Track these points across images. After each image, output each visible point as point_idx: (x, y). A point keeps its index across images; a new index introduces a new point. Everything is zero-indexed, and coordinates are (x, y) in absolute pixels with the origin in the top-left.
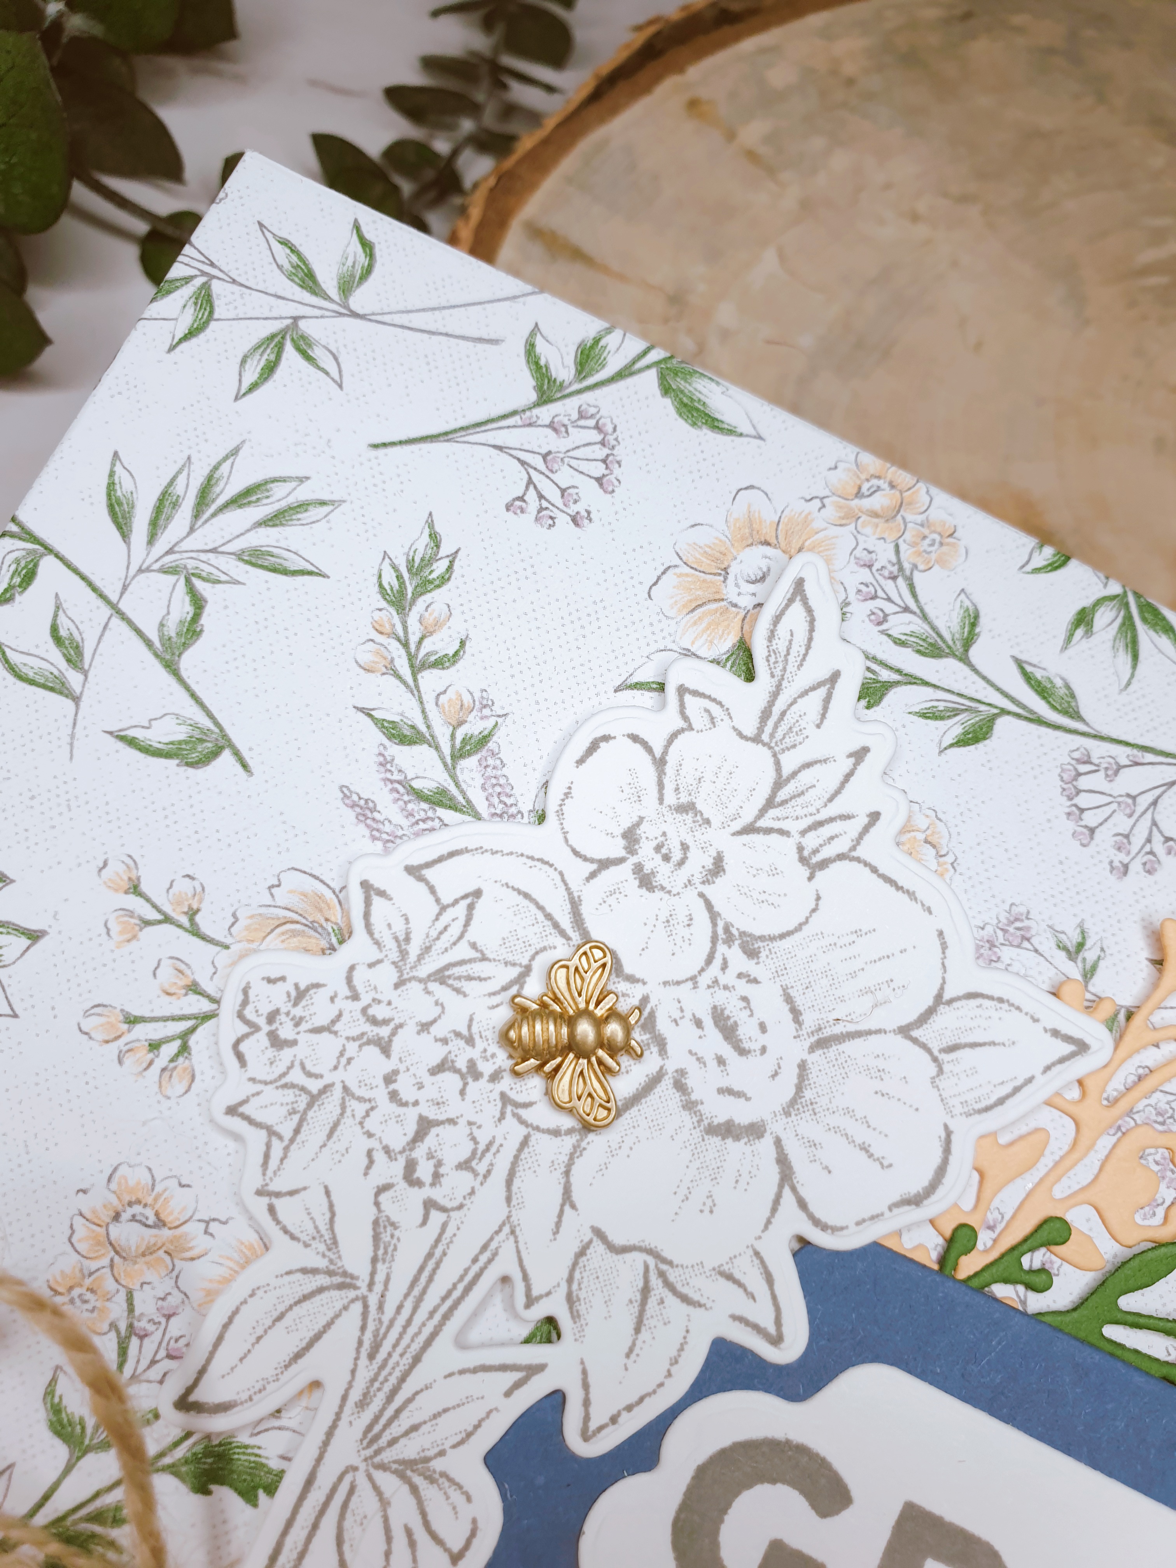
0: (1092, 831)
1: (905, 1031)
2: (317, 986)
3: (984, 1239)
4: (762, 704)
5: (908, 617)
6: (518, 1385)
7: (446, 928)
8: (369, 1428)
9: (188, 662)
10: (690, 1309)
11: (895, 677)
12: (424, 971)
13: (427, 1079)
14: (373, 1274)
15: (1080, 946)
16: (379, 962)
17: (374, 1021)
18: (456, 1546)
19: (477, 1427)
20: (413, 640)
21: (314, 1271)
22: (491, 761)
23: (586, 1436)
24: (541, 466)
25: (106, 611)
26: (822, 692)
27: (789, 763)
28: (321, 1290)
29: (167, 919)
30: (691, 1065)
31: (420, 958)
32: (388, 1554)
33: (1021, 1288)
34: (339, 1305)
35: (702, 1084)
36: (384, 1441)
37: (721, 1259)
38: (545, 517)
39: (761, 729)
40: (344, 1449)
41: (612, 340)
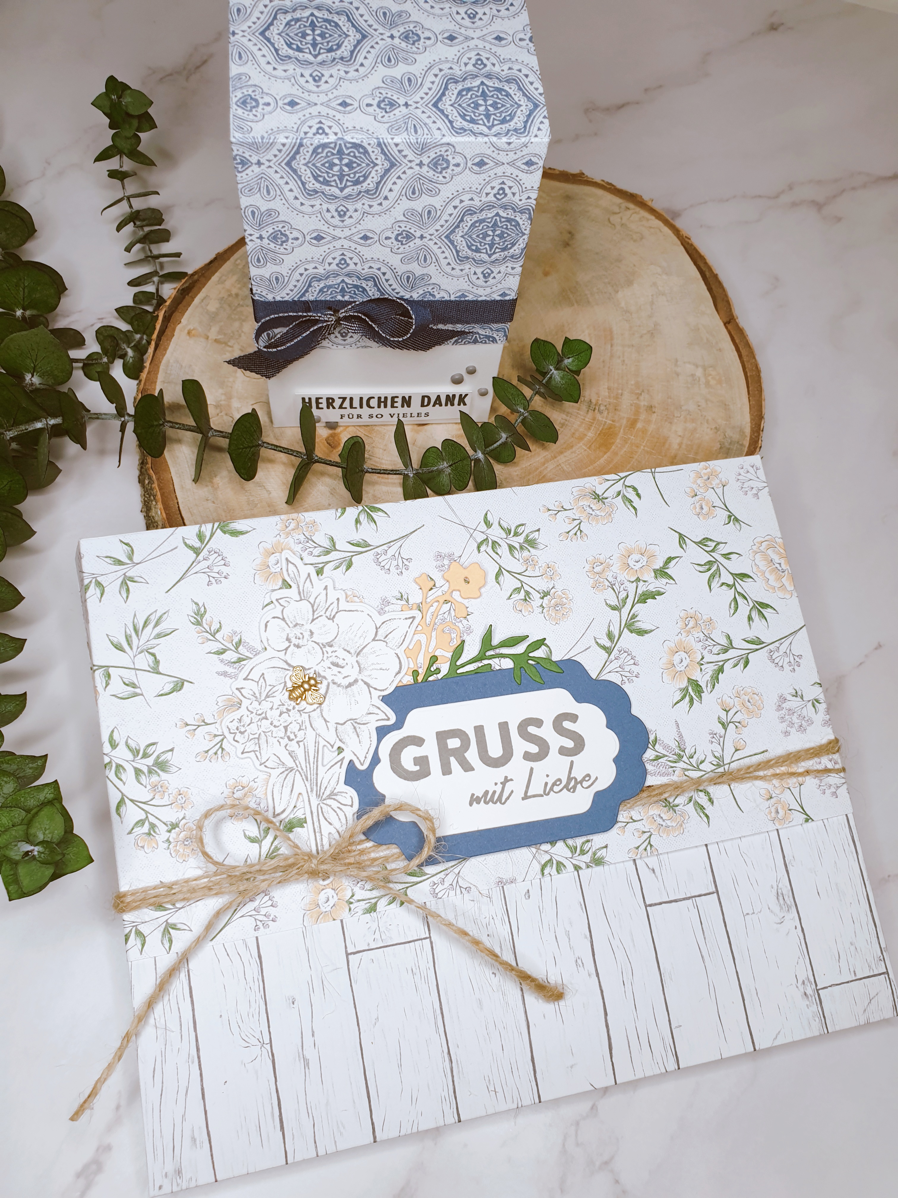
0: (389, 569)
1: (374, 640)
2: (242, 716)
3: (420, 671)
4: (297, 591)
5: (316, 549)
6: (341, 765)
7: (261, 686)
8: (317, 794)
9: (161, 669)
10: (366, 725)
11: (323, 565)
12: (263, 698)
13: (280, 718)
14: (296, 764)
15: (402, 596)
16: (252, 702)
17: (260, 715)
18: (350, 803)
19: (338, 779)
20: (208, 630)
21: (283, 772)
22: (245, 644)
23: (362, 765)
24: (209, 570)
25: (133, 671)
26: (308, 580)
27: (312, 600)
28: (287, 775)
29: (199, 726)
30: (334, 677)
31: (260, 695)
32: (337, 815)
33: (435, 675)
34: (293, 775)
35: (339, 679)
36: (321, 795)
37: (366, 711)
38: (218, 582)
39: (301, 597)
40: (315, 802)
41: (204, 529)
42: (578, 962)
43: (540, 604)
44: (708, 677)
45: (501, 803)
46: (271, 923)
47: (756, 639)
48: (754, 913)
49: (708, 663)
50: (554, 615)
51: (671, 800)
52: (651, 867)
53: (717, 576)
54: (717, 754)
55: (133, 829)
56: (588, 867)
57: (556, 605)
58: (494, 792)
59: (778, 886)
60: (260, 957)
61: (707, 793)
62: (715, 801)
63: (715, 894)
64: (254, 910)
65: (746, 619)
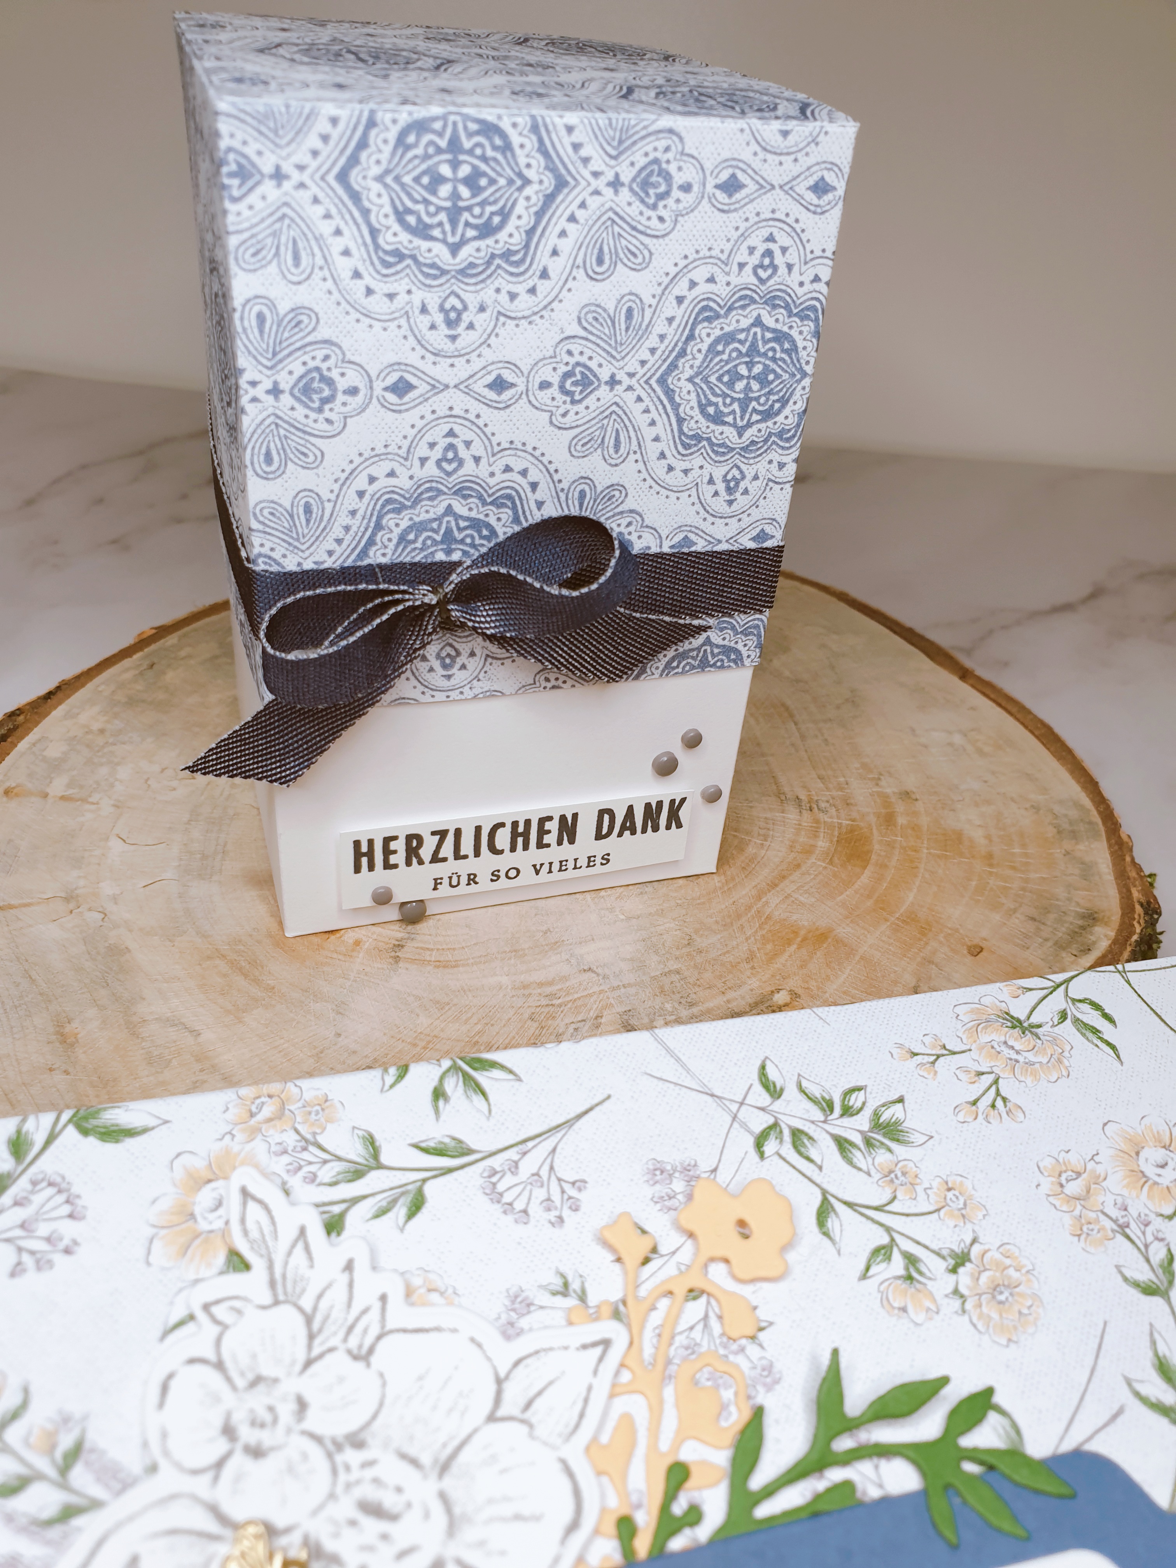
0: (525, 1212)
1: (492, 1418)
3: (640, 1518)
4: (265, 1280)
5: (328, 1166)
11: (343, 1206)
15: (566, 1284)
22: (92, 1458)
24: (22, 1234)
26: (300, 1244)
27: (307, 1303)
30: (365, 1557)
33: (689, 1532)
38: (42, 1264)
39: (275, 1295)
41: (30, 1125)
43: (950, 1289)
50: (995, 1315)
57: (995, 1289)
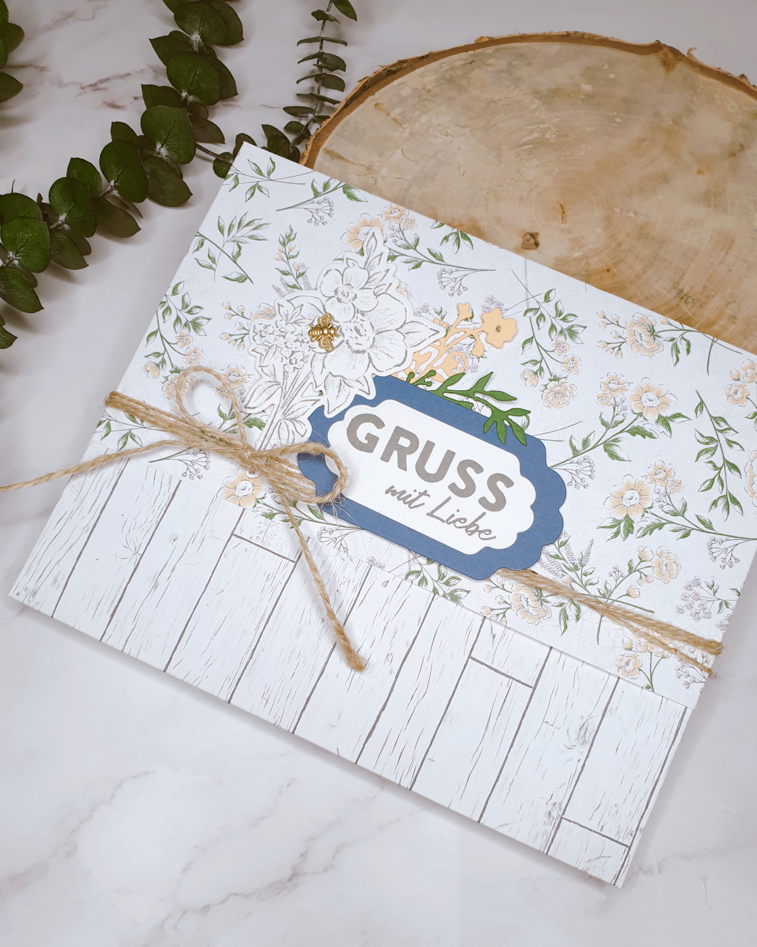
0: (445, 287)
1: (397, 330)
2: (269, 325)
3: (416, 375)
4: (365, 261)
5: (402, 240)
6: (314, 403)
7: (296, 313)
8: (284, 412)
9: (238, 261)
10: (350, 388)
11: (398, 254)
12: (292, 321)
13: (293, 343)
14: (284, 382)
15: (441, 312)
16: (282, 320)
17: (282, 332)
18: (302, 434)
19: (306, 412)
20: (287, 253)
21: (271, 382)
22: (305, 278)
23: (328, 413)
24: (315, 212)
25: (220, 251)
26: (379, 257)
27: (371, 273)
28: (273, 385)
29: (237, 314)
30: (350, 339)
31: (291, 319)
32: (289, 436)
33: (425, 386)
34: (277, 388)
35: (352, 343)
36: (287, 414)
37: (357, 378)
38: (316, 223)
39: (365, 266)
40: (279, 416)
41: (332, 181)
42: (389, 657)
43: (545, 383)
44: (644, 525)
45: (409, 506)
46: (196, 478)
47: (708, 523)
48: (553, 725)
49: (653, 514)
50: (551, 398)
51: (545, 594)
52: (494, 632)
53: (711, 453)
54: (608, 587)
55: (150, 355)
56: (444, 597)
57: (558, 393)
58: (410, 496)
59: (587, 720)
60: (174, 494)
61: (579, 610)
62: (581, 620)
63: (532, 689)
64: (191, 461)
65: (711, 502)
